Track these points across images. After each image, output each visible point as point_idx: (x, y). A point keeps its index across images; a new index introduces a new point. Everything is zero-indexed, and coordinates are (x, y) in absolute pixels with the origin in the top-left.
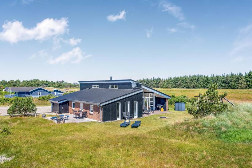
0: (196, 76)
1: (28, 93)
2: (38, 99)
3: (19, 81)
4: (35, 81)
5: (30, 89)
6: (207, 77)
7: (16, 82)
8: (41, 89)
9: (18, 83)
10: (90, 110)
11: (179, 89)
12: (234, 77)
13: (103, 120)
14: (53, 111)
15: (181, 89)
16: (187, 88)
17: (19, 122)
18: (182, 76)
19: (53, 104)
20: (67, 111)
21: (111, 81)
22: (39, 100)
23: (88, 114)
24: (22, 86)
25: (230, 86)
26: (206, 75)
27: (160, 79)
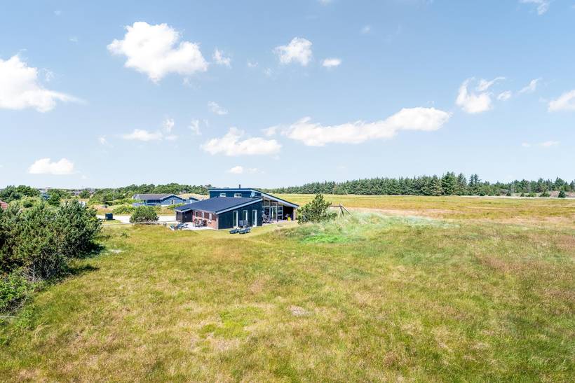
0: (379, 180)
1: (158, 201)
3: (153, 186)
4: (173, 185)
5: (162, 196)
6: (394, 181)
7: (149, 187)
8: (174, 196)
9: (152, 188)
10: (209, 219)
11: (357, 196)
12: (428, 180)
13: (219, 228)
14: (177, 219)
15: (360, 196)
16: (368, 194)
17: (139, 229)
18: (363, 178)
19: (177, 212)
20: (190, 220)
21: (240, 189)
24: (156, 192)
25: (421, 192)
26: (393, 178)
27: (334, 183)
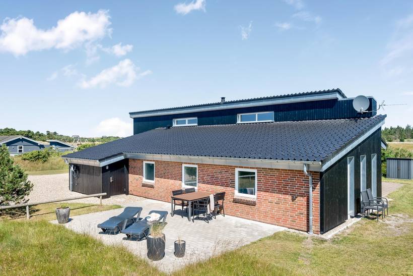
2: (21, 158)
10: (234, 187)
14: (75, 188)
19: (77, 168)
22: (25, 159)
23: (227, 203)
